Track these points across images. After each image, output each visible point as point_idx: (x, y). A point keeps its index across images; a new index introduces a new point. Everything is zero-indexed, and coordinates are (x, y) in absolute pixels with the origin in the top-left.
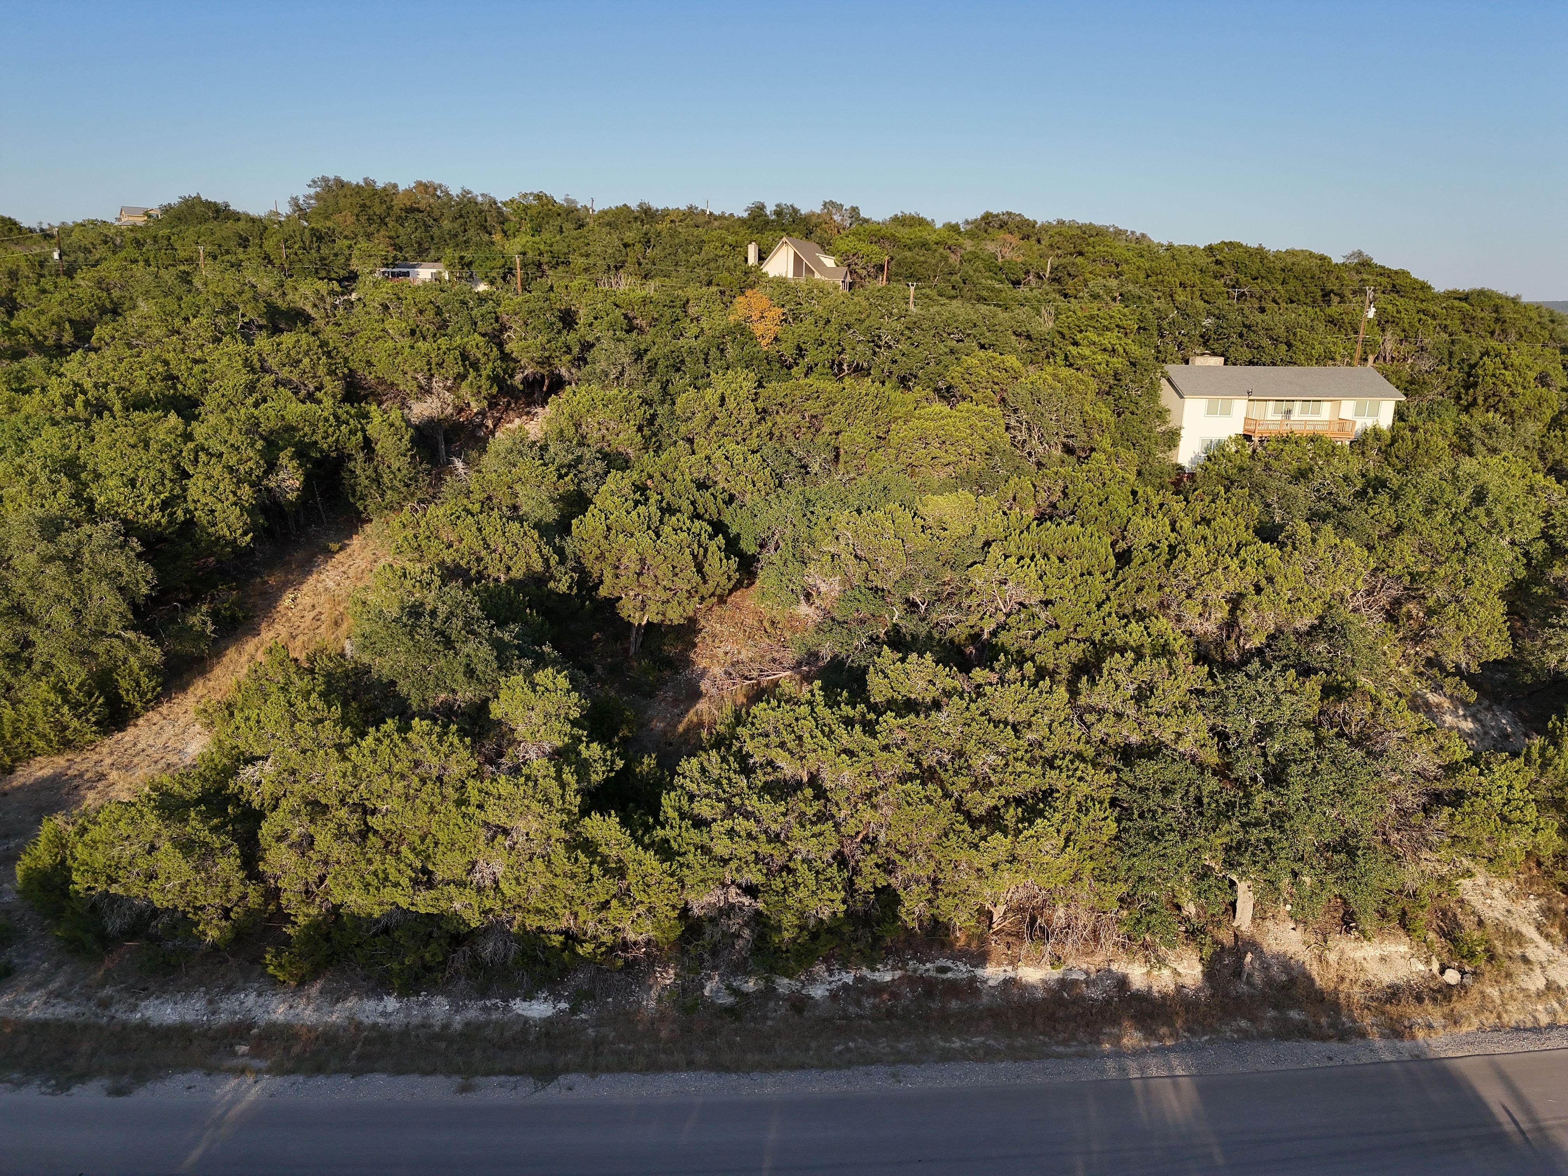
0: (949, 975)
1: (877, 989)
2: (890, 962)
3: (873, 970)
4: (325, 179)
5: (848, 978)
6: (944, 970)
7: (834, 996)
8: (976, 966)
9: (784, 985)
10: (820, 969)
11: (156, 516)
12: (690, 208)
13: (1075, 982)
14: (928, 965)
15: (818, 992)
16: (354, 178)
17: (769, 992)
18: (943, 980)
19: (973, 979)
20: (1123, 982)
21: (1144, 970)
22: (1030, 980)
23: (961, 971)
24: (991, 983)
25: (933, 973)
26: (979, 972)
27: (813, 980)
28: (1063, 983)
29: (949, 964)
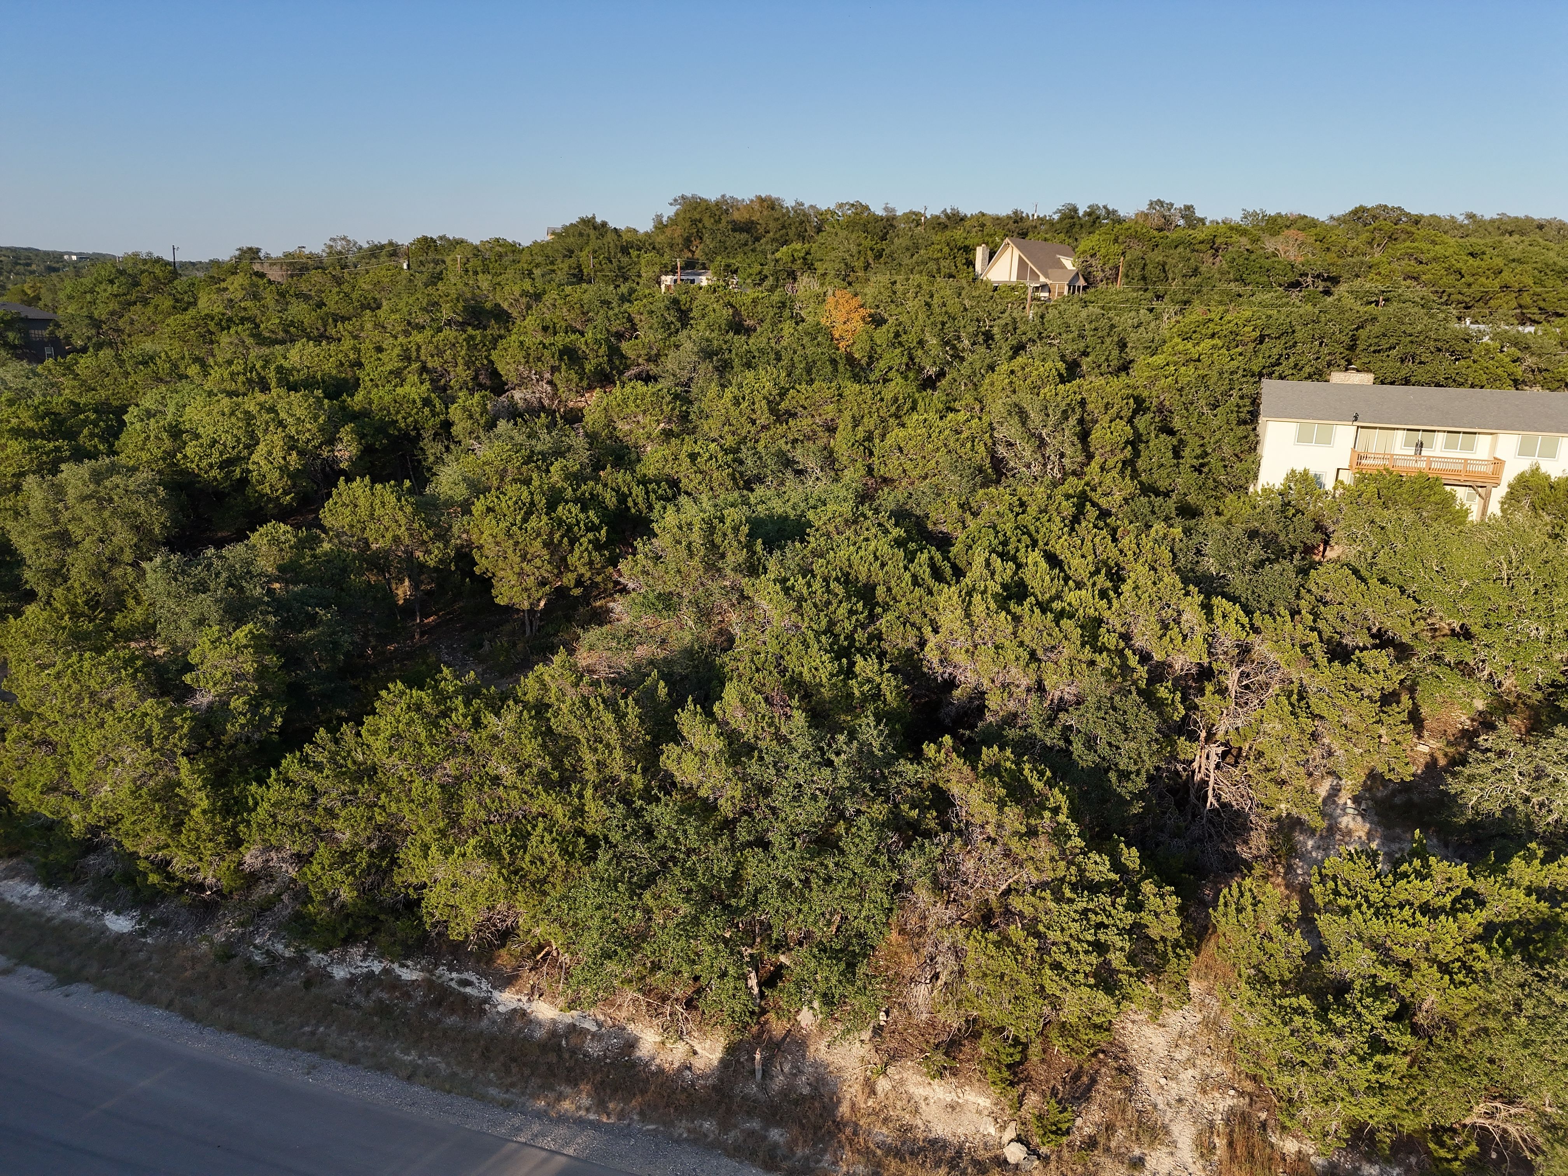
0: (468, 990)
1: (395, 984)
2: (423, 962)
3: (402, 965)
4: (683, 197)
5: (377, 967)
6: (467, 983)
7: (351, 981)
8: (494, 988)
9: (317, 958)
10: (356, 952)
11: (214, 472)
12: (1016, 213)
13: (584, 1032)
14: (454, 975)
15: (340, 973)
16: (712, 195)
17: (300, 960)
18: (460, 993)
19: (487, 1000)
20: (632, 1044)
21: (658, 1039)
22: (540, 1016)
23: (479, 988)
24: (501, 1009)
25: (453, 984)
26: (496, 994)
27: (342, 961)
28: (573, 1029)
29: (473, 978)
